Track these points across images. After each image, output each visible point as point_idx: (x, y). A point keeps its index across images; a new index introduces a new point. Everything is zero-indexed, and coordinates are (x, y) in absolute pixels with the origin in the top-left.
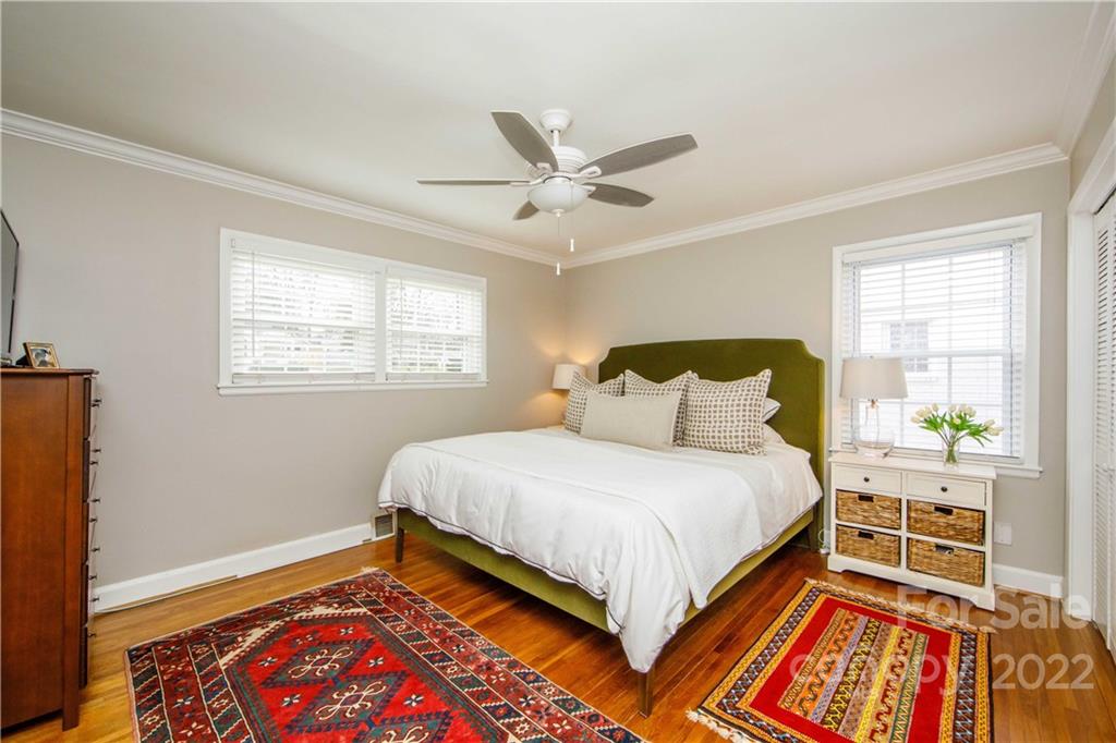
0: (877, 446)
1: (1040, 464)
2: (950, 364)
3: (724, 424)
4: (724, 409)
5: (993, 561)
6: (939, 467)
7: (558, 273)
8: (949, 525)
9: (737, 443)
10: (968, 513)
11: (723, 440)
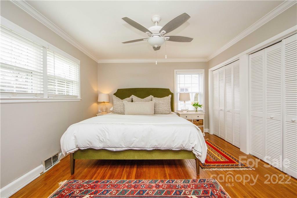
0: (186, 110)
1: (205, 111)
2: (192, 94)
3: (165, 107)
4: (164, 104)
5: (205, 128)
6: (194, 113)
7: (156, 64)
8: (199, 123)
9: (168, 112)
10: (201, 120)
11: (165, 111)
